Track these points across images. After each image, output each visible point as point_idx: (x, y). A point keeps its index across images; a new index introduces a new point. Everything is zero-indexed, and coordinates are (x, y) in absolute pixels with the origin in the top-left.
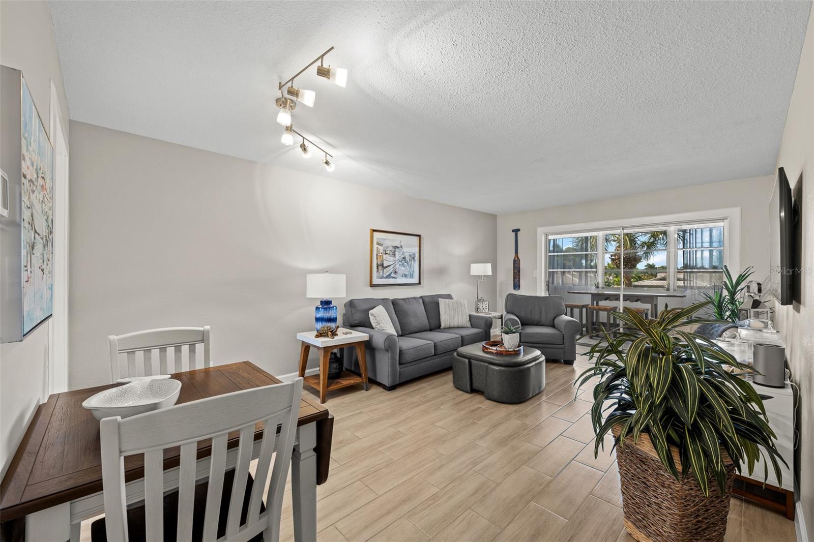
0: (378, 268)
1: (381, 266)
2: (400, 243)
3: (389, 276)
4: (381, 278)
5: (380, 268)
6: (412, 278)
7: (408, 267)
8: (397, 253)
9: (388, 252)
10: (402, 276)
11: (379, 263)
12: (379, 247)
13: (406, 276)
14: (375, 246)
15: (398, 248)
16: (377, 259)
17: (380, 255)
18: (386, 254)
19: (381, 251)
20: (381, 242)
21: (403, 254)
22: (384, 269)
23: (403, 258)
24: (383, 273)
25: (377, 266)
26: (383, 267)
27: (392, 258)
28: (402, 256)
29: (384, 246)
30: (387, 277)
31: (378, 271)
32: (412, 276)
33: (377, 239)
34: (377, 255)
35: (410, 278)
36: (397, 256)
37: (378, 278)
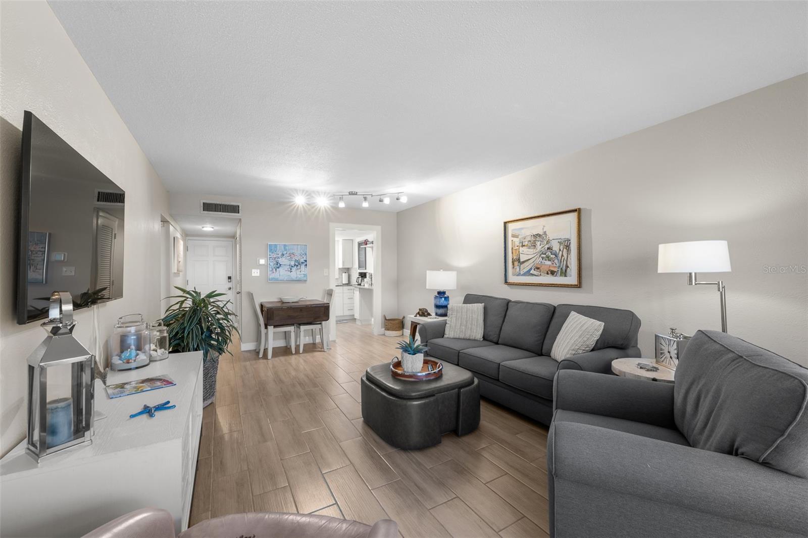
0: (513, 264)
1: (518, 261)
2: (543, 229)
3: (528, 273)
4: (517, 276)
5: (516, 263)
6: (565, 276)
7: (556, 261)
8: (538, 243)
9: (526, 243)
10: (548, 274)
11: (515, 258)
12: (515, 239)
13: (553, 273)
14: (510, 239)
15: (539, 235)
16: (512, 253)
17: (516, 248)
18: (523, 246)
19: (517, 243)
20: (517, 233)
21: (548, 242)
22: (521, 264)
23: (548, 248)
24: (520, 269)
25: (513, 262)
26: (519, 262)
27: (532, 251)
28: (547, 246)
29: (520, 237)
30: (524, 275)
31: (514, 268)
32: (564, 273)
33: (513, 230)
34: (512, 248)
35: (561, 275)
36: (539, 247)
37: (514, 275)
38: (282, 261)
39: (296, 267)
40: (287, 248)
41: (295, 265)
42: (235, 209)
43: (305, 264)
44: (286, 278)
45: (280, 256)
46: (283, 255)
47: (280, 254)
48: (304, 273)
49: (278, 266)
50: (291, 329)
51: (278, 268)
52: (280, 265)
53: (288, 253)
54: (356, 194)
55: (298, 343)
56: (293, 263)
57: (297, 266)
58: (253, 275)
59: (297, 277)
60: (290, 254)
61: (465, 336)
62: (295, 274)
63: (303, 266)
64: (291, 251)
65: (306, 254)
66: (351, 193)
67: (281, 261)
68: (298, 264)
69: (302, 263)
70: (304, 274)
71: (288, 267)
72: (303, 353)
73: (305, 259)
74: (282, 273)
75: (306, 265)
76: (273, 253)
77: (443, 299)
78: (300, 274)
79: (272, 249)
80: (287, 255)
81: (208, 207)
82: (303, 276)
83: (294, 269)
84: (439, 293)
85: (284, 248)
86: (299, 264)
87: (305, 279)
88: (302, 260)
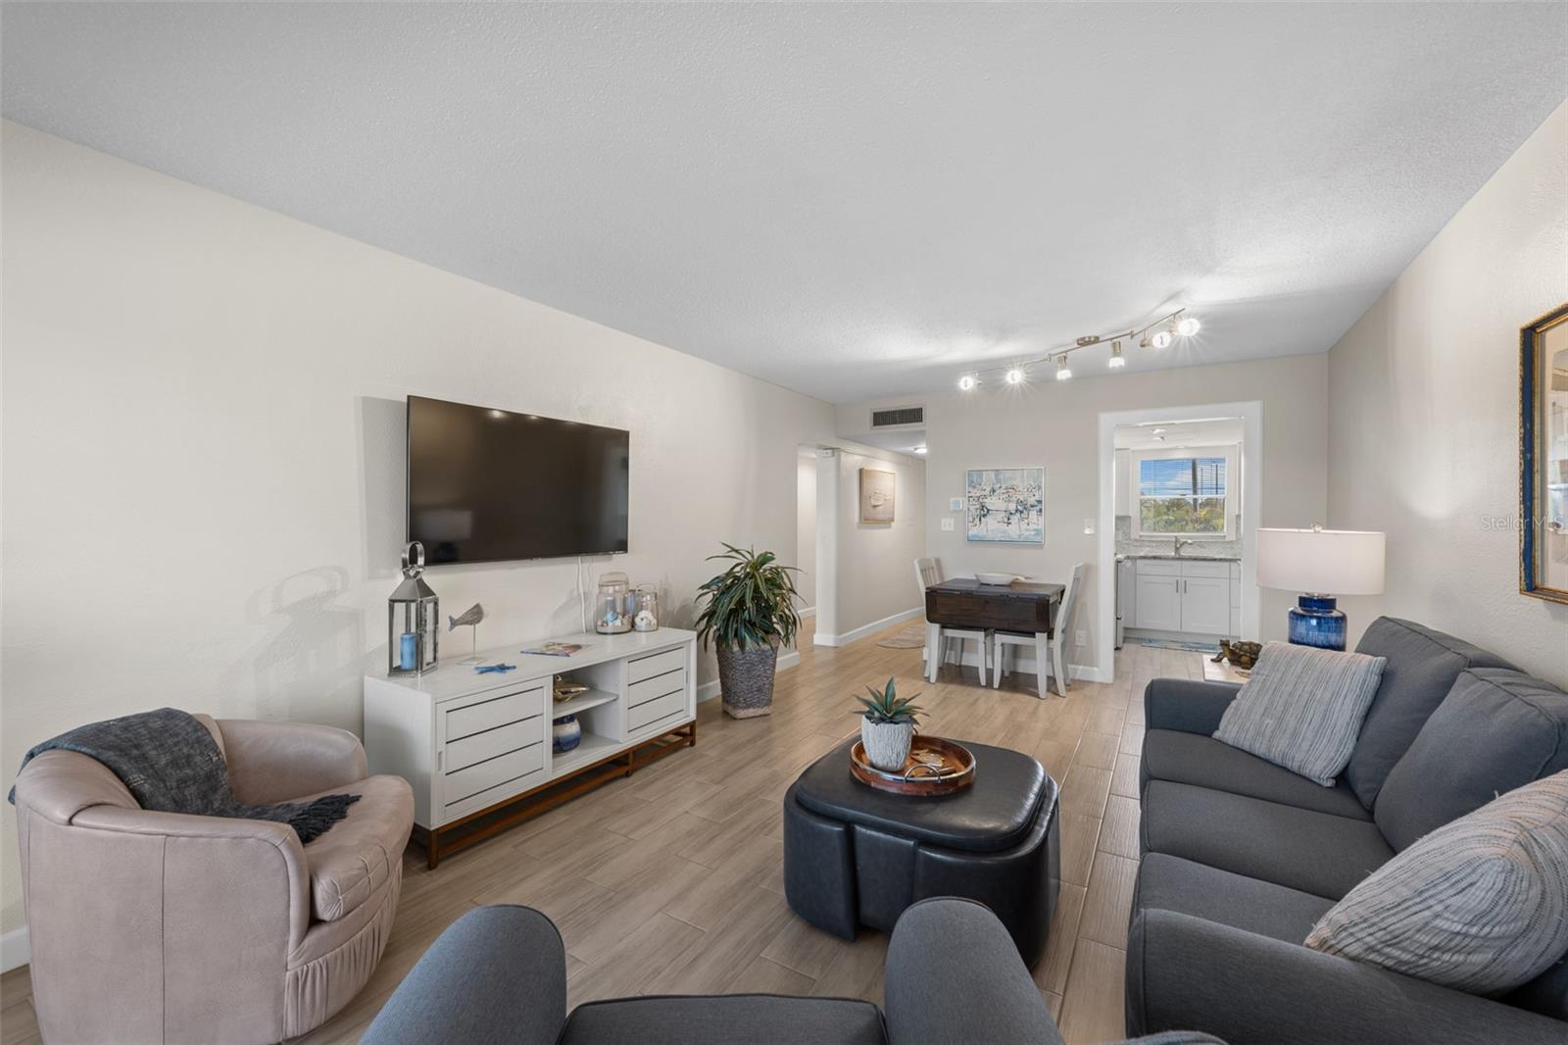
14: (1549, 397)
33: (1557, 355)
37: (1558, 557)
38: (992, 503)
39: (1018, 515)
40: (1001, 476)
41: (1017, 510)
42: (914, 415)
43: (1038, 508)
44: (999, 535)
45: (987, 493)
46: (994, 491)
47: (988, 489)
48: (1035, 527)
49: (984, 512)
50: (980, 635)
51: (984, 516)
52: (988, 510)
53: (1003, 486)
54: (1097, 340)
55: (990, 666)
56: (1012, 507)
57: (1021, 512)
58: (943, 529)
59: (1020, 536)
60: (1007, 488)
61: (1269, 749)
62: (1015, 530)
63: (1033, 513)
64: (1009, 484)
65: (1040, 488)
66: (1083, 342)
67: (990, 503)
68: (1023, 509)
69: (1032, 506)
70: (1035, 530)
71: (1003, 514)
72: (1001, 687)
73: (1037, 498)
74: (992, 527)
75: (1041, 510)
76: (974, 487)
77: (1314, 622)
78: (1027, 530)
79: (973, 479)
80: (1002, 491)
81: (882, 419)
82: (1033, 533)
83: (1015, 519)
84: (1306, 602)
85: (996, 476)
86: (1025, 508)
87: (1038, 539)
88: (1032, 500)
